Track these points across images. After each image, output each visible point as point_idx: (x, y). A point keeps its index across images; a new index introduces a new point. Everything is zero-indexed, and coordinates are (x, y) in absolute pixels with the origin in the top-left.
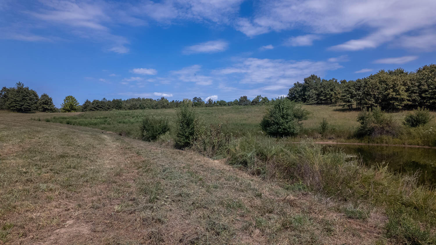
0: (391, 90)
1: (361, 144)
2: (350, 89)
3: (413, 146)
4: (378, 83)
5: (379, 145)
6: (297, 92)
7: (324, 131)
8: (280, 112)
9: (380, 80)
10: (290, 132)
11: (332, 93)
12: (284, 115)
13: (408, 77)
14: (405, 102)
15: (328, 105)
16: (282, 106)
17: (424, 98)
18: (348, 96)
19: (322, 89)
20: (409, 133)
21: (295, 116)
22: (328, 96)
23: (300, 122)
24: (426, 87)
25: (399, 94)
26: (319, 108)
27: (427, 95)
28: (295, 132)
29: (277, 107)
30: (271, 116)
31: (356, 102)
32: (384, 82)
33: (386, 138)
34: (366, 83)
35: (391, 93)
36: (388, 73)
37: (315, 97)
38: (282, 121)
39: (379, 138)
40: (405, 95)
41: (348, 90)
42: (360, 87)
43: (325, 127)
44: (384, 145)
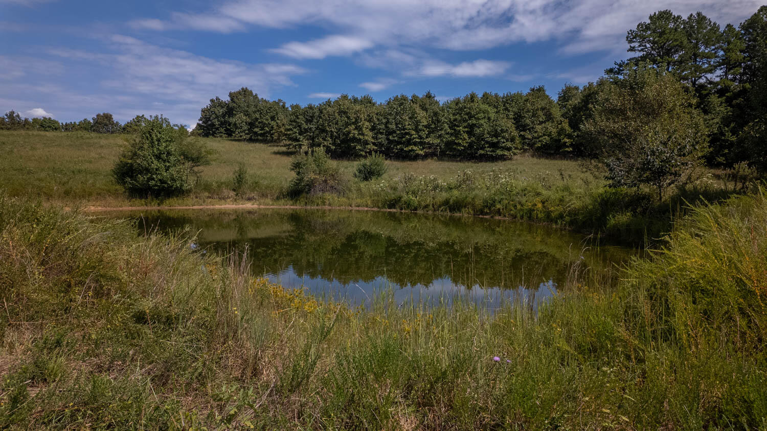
0: (353, 126)
1: (295, 207)
2: (298, 118)
3: (361, 209)
4: (336, 114)
5: (320, 207)
6: (217, 117)
7: (240, 187)
8: (153, 147)
9: (339, 108)
10: (174, 186)
11: (273, 123)
12: (160, 154)
13: (374, 110)
14: (369, 146)
15: (267, 143)
16: (156, 136)
17: (390, 142)
18: (295, 130)
19: (258, 116)
20: (359, 190)
21: (187, 158)
22: (267, 129)
23: (196, 169)
24: (394, 127)
25: (363, 134)
26: (251, 148)
27: (394, 137)
28: (186, 187)
29: (147, 137)
30: (135, 154)
31: (307, 141)
32: (345, 113)
33: (329, 197)
34: (321, 112)
35: (353, 132)
36: (353, 100)
37: (246, 128)
38: (156, 164)
39: (320, 198)
40: (369, 136)
41: (295, 121)
42: (312, 117)
43: (243, 179)
44: (327, 207)
